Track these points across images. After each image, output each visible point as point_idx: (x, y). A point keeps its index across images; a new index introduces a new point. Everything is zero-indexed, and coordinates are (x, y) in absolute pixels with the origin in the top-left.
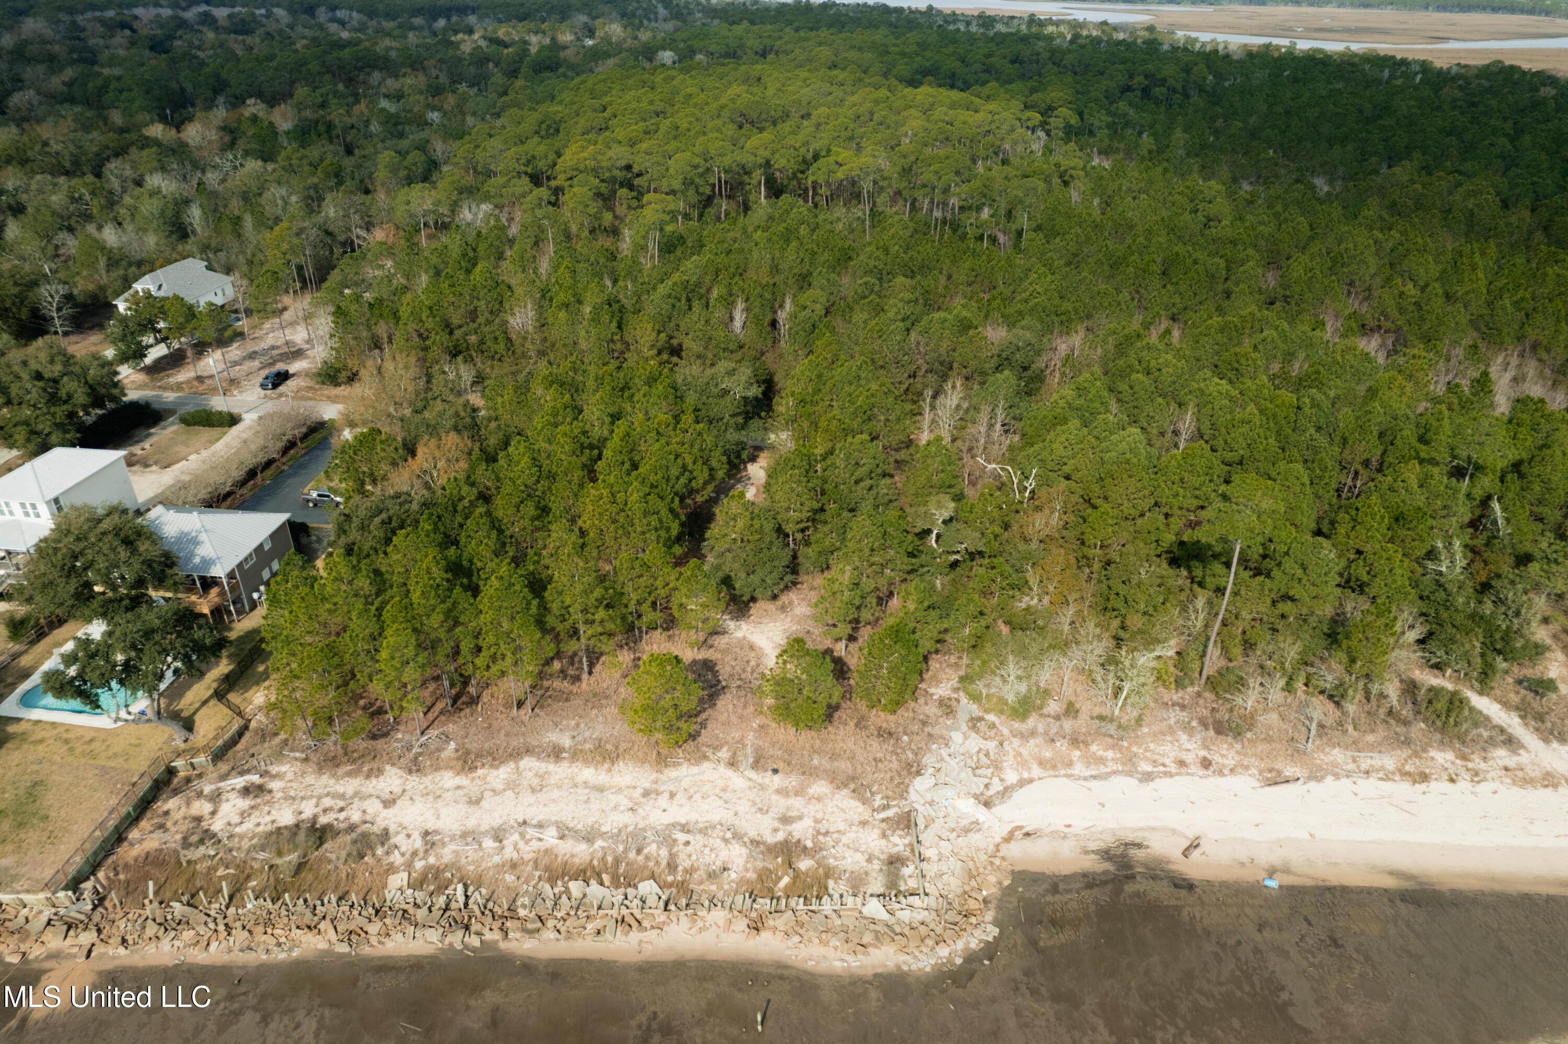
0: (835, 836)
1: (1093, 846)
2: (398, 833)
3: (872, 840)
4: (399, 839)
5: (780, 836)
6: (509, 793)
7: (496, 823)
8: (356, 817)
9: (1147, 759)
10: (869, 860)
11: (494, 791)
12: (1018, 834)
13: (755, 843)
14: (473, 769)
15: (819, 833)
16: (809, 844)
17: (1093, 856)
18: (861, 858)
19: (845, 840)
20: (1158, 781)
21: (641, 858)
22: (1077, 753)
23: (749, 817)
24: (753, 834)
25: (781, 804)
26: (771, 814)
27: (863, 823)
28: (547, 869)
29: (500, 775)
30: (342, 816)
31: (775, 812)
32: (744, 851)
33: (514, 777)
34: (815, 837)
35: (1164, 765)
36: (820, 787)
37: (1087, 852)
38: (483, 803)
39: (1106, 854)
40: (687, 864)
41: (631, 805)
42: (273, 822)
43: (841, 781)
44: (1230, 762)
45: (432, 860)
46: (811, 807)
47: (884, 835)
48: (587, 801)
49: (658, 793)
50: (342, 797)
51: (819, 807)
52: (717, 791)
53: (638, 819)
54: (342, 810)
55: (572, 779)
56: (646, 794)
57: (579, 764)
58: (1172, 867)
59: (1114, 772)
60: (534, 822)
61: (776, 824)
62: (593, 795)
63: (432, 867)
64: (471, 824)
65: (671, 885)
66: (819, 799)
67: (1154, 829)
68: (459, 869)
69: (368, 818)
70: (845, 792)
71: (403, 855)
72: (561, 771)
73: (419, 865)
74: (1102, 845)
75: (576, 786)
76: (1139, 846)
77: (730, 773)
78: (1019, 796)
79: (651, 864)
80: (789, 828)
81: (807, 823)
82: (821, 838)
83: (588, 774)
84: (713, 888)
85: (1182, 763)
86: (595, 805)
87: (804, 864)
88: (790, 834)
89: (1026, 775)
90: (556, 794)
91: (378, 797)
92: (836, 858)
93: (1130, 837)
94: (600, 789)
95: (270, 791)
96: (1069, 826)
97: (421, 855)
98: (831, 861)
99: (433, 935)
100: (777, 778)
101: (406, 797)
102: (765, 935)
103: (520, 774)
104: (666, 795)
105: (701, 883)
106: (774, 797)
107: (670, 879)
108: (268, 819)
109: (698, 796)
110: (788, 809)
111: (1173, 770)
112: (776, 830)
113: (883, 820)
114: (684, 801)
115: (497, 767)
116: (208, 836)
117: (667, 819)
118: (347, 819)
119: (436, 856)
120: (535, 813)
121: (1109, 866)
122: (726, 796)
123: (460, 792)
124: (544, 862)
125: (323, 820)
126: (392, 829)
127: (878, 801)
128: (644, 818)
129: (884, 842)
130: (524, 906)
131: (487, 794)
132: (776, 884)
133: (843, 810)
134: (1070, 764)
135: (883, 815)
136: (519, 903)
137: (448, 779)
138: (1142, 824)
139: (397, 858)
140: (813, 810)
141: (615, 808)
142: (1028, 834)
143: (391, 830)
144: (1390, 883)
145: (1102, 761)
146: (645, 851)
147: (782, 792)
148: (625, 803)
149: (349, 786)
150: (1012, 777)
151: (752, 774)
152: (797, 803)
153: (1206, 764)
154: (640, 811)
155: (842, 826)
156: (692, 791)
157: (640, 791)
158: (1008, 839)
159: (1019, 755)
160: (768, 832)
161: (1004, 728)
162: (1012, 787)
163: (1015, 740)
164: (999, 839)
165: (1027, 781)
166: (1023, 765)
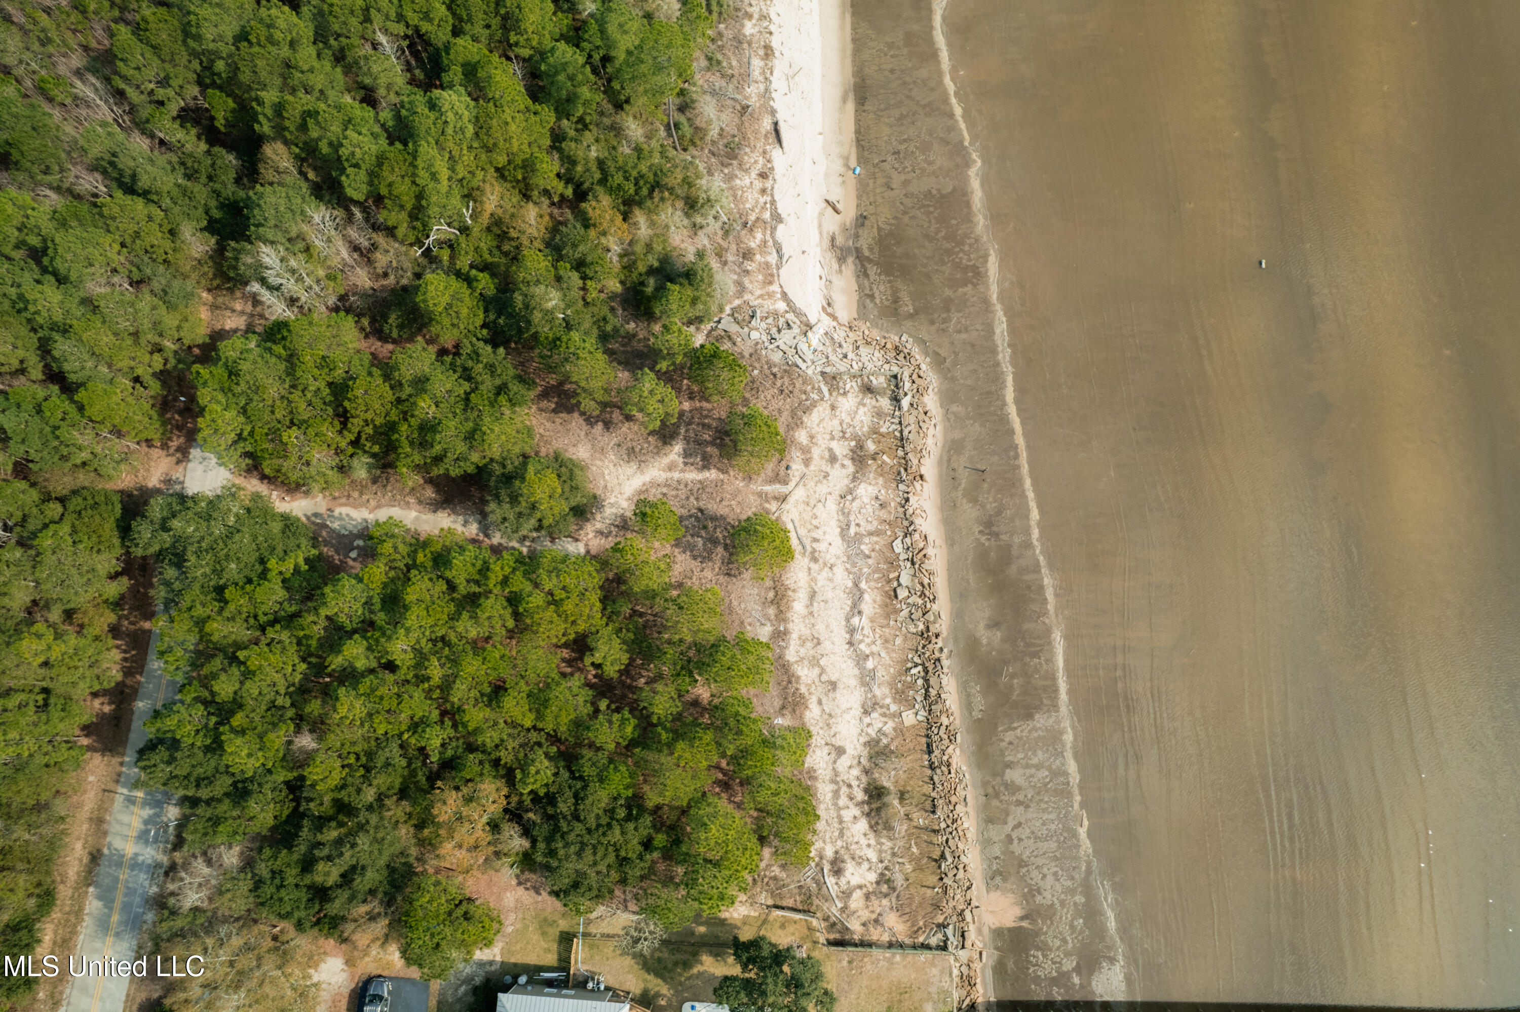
0: (845, 426)
1: (836, 266)
2: (867, 734)
3: (847, 404)
4: (872, 732)
5: (848, 463)
6: (822, 662)
7: (851, 663)
8: (856, 772)
9: (761, 212)
10: (864, 405)
11: (820, 675)
12: (829, 310)
13: (854, 479)
14: (802, 696)
15: (843, 437)
16: (853, 443)
17: (843, 268)
18: (862, 410)
19: (847, 420)
20: (779, 211)
21: (873, 554)
22: (758, 257)
23: (831, 485)
24: (846, 481)
25: (818, 461)
26: (828, 469)
27: (833, 408)
28: (887, 617)
29: (805, 674)
30: (855, 783)
31: (827, 468)
32: (863, 486)
33: (806, 662)
34: (846, 439)
35: (766, 203)
36: (801, 436)
37: (841, 271)
38: (833, 679)
39: (841, 260)
40: (875, 523)
41: (827, 569)
42: (865, 835)
43: (796, 422)
44: (761, 160)
45: (888, 701)
46: (820, 442)
47: (845, 394)
48: (826, 602)
49: (814, 551)
50: (836, 794)
51: (819, 437)
52: (809, 509)
53: (839, 562)
54: (850, 786)
55: (804, 617)
56: (815, 560)
57: (789, 615)
58: (848, 223)
59: (773, 238)
60: (848, 636)
61: (837, 466)
62: (818, 598)
63: (894, 698)
64: (853, 682)
65: (893, 532)
66: (812, 437)
67: (820, 226)
68: (894, 678)
69: (855, 762)
70: (805, 419)
71: (886, 723)
72: (797, 627)
73: (894, 708)
74: (834, 261)
75: (811, 613)
76: (833, 239)
77: (791, 500)
78: (800, 304)
79: (877, 547)
80: (840, 457)
81: (834, 445)
82: (847, 435)
83: (799, 606)
84: (893, 504)
85: (763, 191)
86: (829, 595)
87: (871, 446)
88: (845, 456)
89: (779, 296)
90: (820, 627)
91: (835, 762)
92: (862, 427)
93: (826, 242)
94: (813, 595)
95: (836, 852)
96: (821, 278)
97: (884, 710)
98: (865, 429)
99: (945, 680)
100: (794, 466)
101: (833, 741)
102: (923, 471)
103: (802, 659)
104: (815, 545)
105: (890, 513)
106: (812, 468)
107: (889, 533)
108: (864, 842)
109: (814, 522)
110: (822, 458)
111: (769, 199)
112: (843, 466)
113: (831, 394)
114: (820, 532)
115: (798, 678)
116: (884, 879)
117: (838, 542)
118: (858, 778)
119: (883, 699)
120: (840, 635)
121: (850, 260)
122: (813, 502)
123: (824, 701)
124: (884, 622)
125: (860, 796)
126: (863, 740)
127: (815, 396)
128: (838, 558)
129: (850, 395)
130: (916, 626)
131: (824, 678)
132: (887, 464)
133: (821, 421)
134: (767, 265)
135: (826, 394)
136: (914, 631)
137: (812, 714)
138: (817, 233)
139: (889, 727)
140: (823, 442)
141: (831, 580)
142: (829, 304)
143: (867, 739)
144: (851, 106)
145: (764, 242)
146: (867, 552)
147: (807, 462)
148: (826, 573)
149: (824, 790)
150: (781, 306)
151: (792, 484)
152: (816, 453)
153: (763, 176)
154: (832, 561)
155: (836, 422)
156: (810, 527)
157: (812, 565)
158: (835, 318)
159: (761, 297)
160: (844, 471)
161: (737, 302)
162: (792, 307)
163: (747, 297)
164: (835, 324)
165: (784, 295)
166: (770, 295)
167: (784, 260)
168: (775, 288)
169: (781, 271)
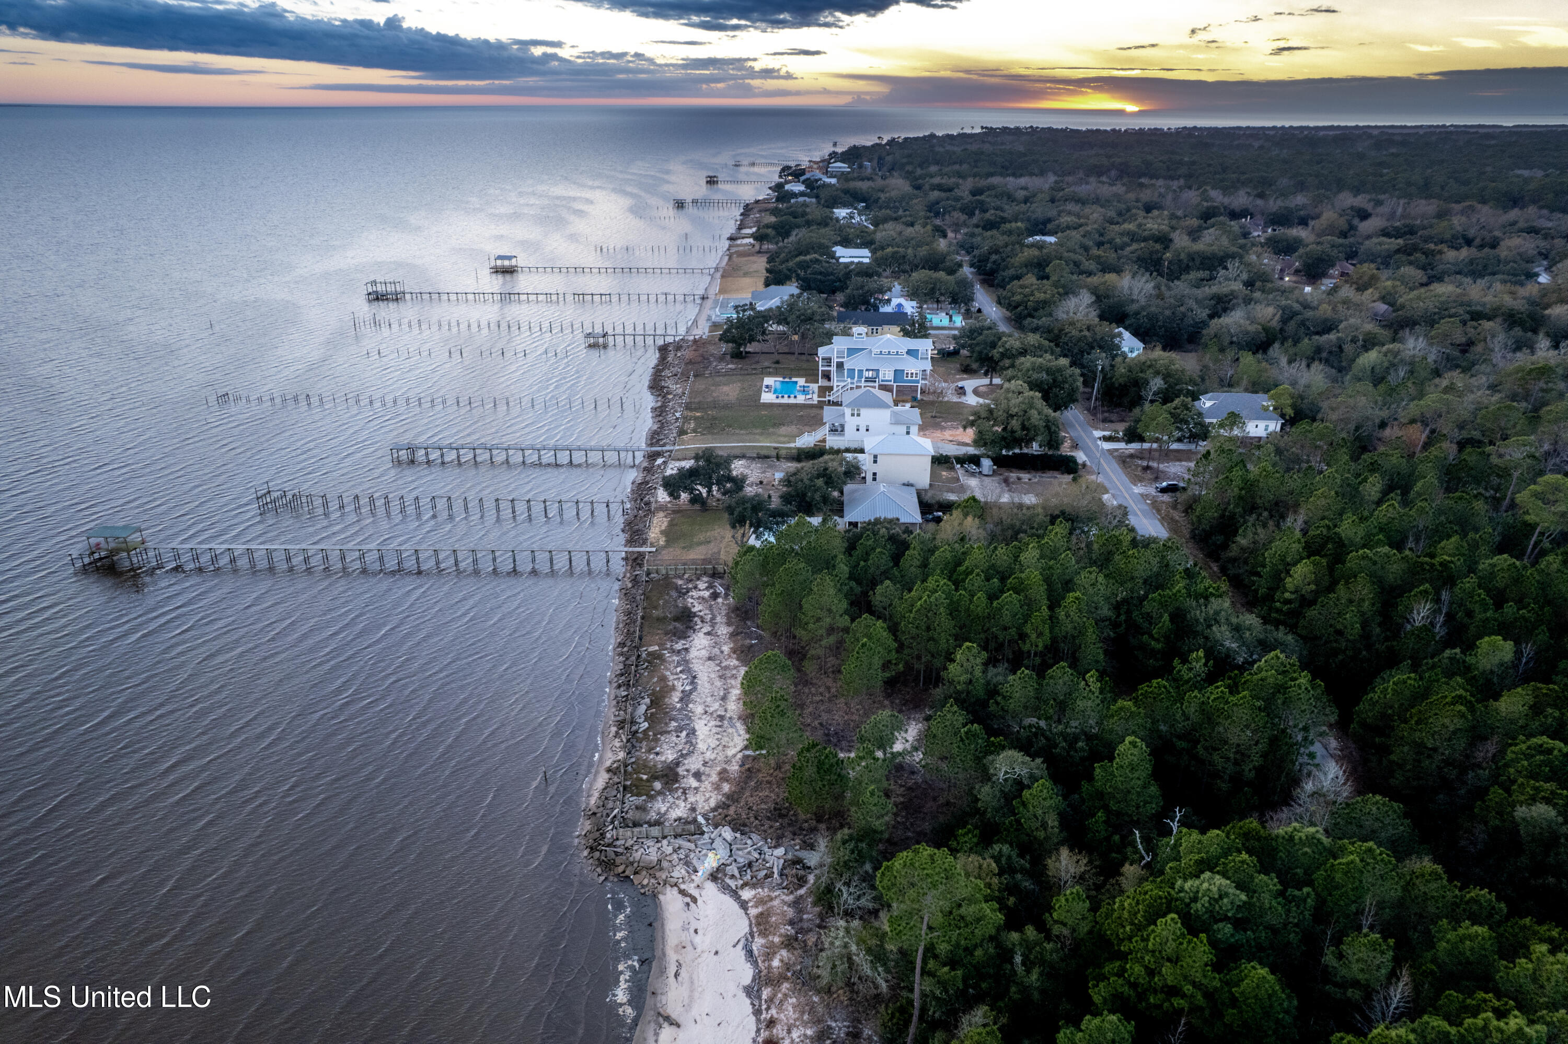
0: (683, 797)
2: (687, 641)
4: (683, 642)
5: (682, 773)
6: (719, 668)
7: (695, 669)
9: (774, 995)
11: (720, 663)
12: (688, 899)
13: (678, 764)
14: (736, 653)
15: (685, 790)
16: (676, 786)
19: (679, 802)
20: (748, 1002)
21: (668, 721)
22: (777, 941)
23: (701, 759)
24: (686, 762)
25: (712, 773)
27: (693, 809)
28: (661, 691)
29: (732, 662)
31: (704, 769)
32: (670, 760)
33: (731, 667)
35: (768, 1008)
36: (728, 788)
38: (710, 662)
40: (662, 739)
41: (710, 712)
43: (732, 797)
45: (668, 654)
46: (709, 785)
49: (721, 721)
51: (709, 789)
52: (723, 744)
53: (699, 716)
55: (731, 687)
56: (720, 716)
59: (757, 967)
61: (694, 771)
62: (718, 697)
66: (717, 788)
70: (723, 800)
77: (740, 747)
78: (728, 901)
79: (663, 725)
80: (690, 777)
81: (694, 784)
82: (681, 791)
84: (643, 750)
85: (771, 1024)
87: (658, 785)
88: (685, 777)
89: (750, 904)
92: (664, 798)
96: (696, 932)
98: (662, 797)
100: (736, 767)
104: (720, 724)
105: (647, 746)
106: (719, 768)
107: (651, 733)
109: (719, 737)
110: (708, 775)
111: (763, 1015)
112: (688, 771)
114: (714, 732)
117: (698, 726)
120: (702, 681)
123: (718, 652)
124: (664, 689)
128: (699, 718)
131: (717, 662)
132: (644, 774)
133: (706, 800)
134: (765, 934)
137: (728, 646)
141: (707, 706)
142: (688, 905)
145: (769, 959)
146: (672, 722)
147: (723, 771)
151: (740, 756)
152: (714, 778)
154: (705, 716)
155: (691, 800)
156: (724, 734)
157: (723, 713)
158: (683, 893)
159: (771, 899)
160: (687, 767)
161: (802, 891)
162: (735, 894)
163: (791, 898)
164: (683, 887)
165: (744, 905)
166: (760, 902)
167: (743, 941)
168: (753, 912)
169: (747, 930)
